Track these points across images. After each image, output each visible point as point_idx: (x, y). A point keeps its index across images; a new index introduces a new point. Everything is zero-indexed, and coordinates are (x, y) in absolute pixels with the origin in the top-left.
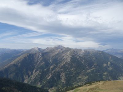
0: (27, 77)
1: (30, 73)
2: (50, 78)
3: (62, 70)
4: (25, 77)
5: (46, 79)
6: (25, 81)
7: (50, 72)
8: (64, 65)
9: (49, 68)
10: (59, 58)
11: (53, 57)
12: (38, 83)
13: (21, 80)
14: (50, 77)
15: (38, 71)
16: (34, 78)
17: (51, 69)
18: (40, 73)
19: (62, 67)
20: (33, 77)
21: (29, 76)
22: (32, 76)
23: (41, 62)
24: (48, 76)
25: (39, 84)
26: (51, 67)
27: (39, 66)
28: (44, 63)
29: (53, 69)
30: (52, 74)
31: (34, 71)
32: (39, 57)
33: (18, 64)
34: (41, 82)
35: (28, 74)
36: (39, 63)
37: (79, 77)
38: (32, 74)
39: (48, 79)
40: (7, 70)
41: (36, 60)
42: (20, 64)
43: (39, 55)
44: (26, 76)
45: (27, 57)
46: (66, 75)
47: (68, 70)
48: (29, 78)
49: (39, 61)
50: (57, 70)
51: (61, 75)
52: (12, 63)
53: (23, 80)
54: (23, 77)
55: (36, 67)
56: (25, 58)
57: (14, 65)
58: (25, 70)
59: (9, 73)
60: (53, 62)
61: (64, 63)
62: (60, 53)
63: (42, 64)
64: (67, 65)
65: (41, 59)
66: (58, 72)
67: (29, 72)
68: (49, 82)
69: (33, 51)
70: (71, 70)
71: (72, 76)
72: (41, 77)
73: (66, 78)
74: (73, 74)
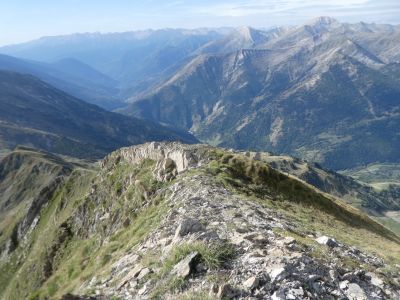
0: (199, 117)
1: (206, 109)
2: (243, 128)
4: (193, 117)
5: (235, 128)
6: (194, 126)
7: (249, 113)
8: (293, 96)
9: (251, 102)
11: (277, 67)
12: (216, 137)
13: (185, 123)
14: (244, 125)
15: (223, 108)
16: (211, 122)
17: (253, 105)
18: (225, 113)
20: (209, 119)
21: (203, 117)
22: (209, 117)
23: (239, 81)
24: (241, 124)
25: (219, 137)
26: (258, 99)
28: (246, 83)
29: (259, 106)
30: (251, 117)
31: (217, 104)
32: (234, 67)
33: (182, 84)
34: (223, 134)
36: (233, 85)
37: (322, 136)
38: (211, 111)
39: (239, 129)
40: (157, 98)
41: (227, 75)
42: (184, 86)
43: (236, 59)
44: (196, 117)
45: (204, 68)
47: (295, 113)
48: (201, 121)
49: (235, 78)
50: (265, 109)
51: (273, 124)
53: (190, 125)
54: (190, 117)
55: (223, 95)
56: (199, 69)
57: (172, 87)
58: (194, 101)
59: (162, 105)
60: (273, 83)
61: (295, 91)
62: (305, 51)
63: (241, 87)
64: (299, 99)
65: (241, 72)
66: (269, 114)
67: (204, 107)
68: (238, 137)
69: (235, 40)
70: (307, 112)
71: (302, 129)
72: (225, 123)
73: (281, 134)
74: (307, 125)
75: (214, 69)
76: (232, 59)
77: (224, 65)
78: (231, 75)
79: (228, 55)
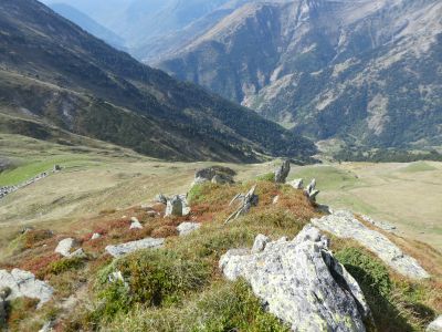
0: (253, 88)
1: (261, 79)
2: (328, 106)
3: (382, 83)
4: (244, 88)
5: (313, 106)
6: (245, 100)
7: (330, 86)
8: (397, 66)
9: (332, 71)
10: (379, 33)
11: (353, 26)
12: (284, 116)
13: (234, 94)
14: (327, 102)
15: (289, 76)
16: (274, 96)
17: (335, 75)
18: (295, 84)
19: (383, 74)
20: (270, 93)
21: (258, 88)
22: (269, 89)
23: (304, 42)
24: (322, 99)
25: (289, 116)
26: (340, 67)
27: (294, 59)
28: (313, 46)
29: (344, 76)
30: (337, 91)
31: (276, 72)
32: (296, 22)
33: (227, 40)
34: (295, 114)
35: (254, 81)
36: (296, 47)
38: (267, 82)
39: (321, 107)
40: (193, 58)
41: (286, 33)
42: (230, 43)
43: (299, 11)
44: (248, 87)
45: (256, 20)
46: (390, 107)
47: (405, 90)
48: (257, 93)
49: (298, 37)
50: (358, 80)
51: (371, 104)
52: (208, 36)
53: (240, 97)
54: (240, 86)
55: (282, 59)
56: (249, 21)
57: (215, 44)
58: (245, 66)
59: (200, 68)
60: (350, 47)
61: (398, 57)
62: (392, 7)
63: (306, 50)
64: (407, 69)
65: (306, 30)
66: (364, 89)
67: (259, 74)
68: (321, 117)
70: (421, 89)
71: (418, 113)
72: (297, 98)
73: (388, 118)
74: (425, 108)
75: (269, 23)
76: (294, 11)
77: (282, 18)
78: (292, 33)
79: (287, 5)
